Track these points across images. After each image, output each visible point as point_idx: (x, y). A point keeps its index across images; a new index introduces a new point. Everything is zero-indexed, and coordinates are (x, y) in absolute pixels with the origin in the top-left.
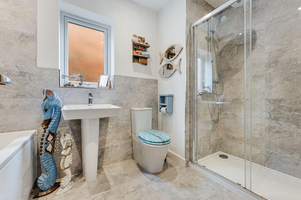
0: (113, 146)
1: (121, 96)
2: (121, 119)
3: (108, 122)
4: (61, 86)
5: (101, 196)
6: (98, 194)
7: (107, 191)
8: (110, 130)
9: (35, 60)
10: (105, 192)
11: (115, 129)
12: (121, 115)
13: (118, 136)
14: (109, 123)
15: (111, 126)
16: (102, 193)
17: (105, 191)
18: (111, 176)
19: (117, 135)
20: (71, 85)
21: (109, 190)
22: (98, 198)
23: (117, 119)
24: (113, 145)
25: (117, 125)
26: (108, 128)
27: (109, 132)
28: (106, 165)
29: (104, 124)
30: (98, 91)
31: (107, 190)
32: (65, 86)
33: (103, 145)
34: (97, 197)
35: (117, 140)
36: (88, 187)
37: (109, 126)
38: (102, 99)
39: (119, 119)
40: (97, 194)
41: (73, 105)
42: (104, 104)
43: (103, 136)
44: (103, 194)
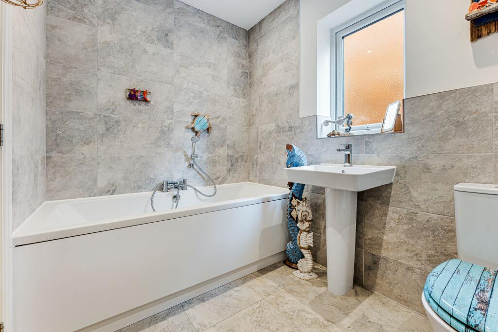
0: (400, 263)
1: (423, 146)
2: (423, 206)
3: (388, 204)
4: (318, 138)
5: (313, 317)
6: (314, 313)
7: (325, 322)
8: (393, 224)
9: (298, 111)
10: (322, 319)
11: (406, 227)
12: (424, 197)
13: (412, 245)
14: (391, 208)
15: (396, 216)
16: (318, 316)
17: (325, 318)
18: (363, 314)
19: (412, 242)
20: (337, 133)
21: (330, 323)
22: (308, 316)
23: (411, 203)
24: (400, 261)
25: (411, 218)
26: (388, 218)
27: (391, 227)
28: (381, 293)
29: (380, 206)
30: (368, 140)
31: (328, 321)
32: (329, 136)
33: (376, 249)
34: (308, 313)
35: (410, 255)
36: (320, 295)
37: (390, 213)
38: (375, 155)
39: (417, 204)
40: (314, 310)
41: (330, 164)
42: (378, 165)
43: (377, 231)
44: (318, 319)
